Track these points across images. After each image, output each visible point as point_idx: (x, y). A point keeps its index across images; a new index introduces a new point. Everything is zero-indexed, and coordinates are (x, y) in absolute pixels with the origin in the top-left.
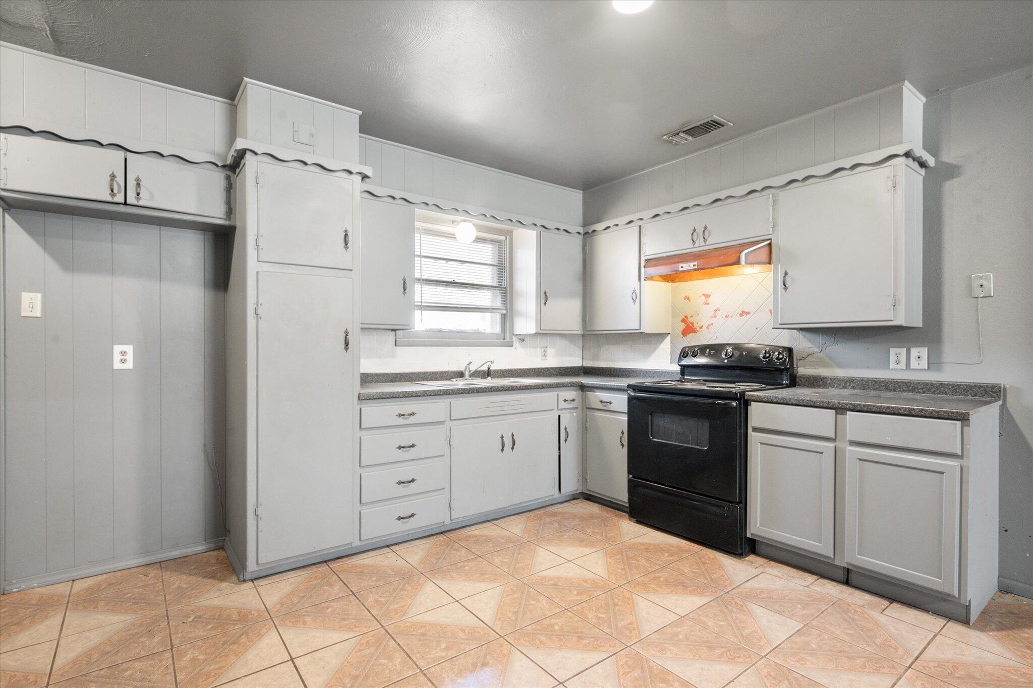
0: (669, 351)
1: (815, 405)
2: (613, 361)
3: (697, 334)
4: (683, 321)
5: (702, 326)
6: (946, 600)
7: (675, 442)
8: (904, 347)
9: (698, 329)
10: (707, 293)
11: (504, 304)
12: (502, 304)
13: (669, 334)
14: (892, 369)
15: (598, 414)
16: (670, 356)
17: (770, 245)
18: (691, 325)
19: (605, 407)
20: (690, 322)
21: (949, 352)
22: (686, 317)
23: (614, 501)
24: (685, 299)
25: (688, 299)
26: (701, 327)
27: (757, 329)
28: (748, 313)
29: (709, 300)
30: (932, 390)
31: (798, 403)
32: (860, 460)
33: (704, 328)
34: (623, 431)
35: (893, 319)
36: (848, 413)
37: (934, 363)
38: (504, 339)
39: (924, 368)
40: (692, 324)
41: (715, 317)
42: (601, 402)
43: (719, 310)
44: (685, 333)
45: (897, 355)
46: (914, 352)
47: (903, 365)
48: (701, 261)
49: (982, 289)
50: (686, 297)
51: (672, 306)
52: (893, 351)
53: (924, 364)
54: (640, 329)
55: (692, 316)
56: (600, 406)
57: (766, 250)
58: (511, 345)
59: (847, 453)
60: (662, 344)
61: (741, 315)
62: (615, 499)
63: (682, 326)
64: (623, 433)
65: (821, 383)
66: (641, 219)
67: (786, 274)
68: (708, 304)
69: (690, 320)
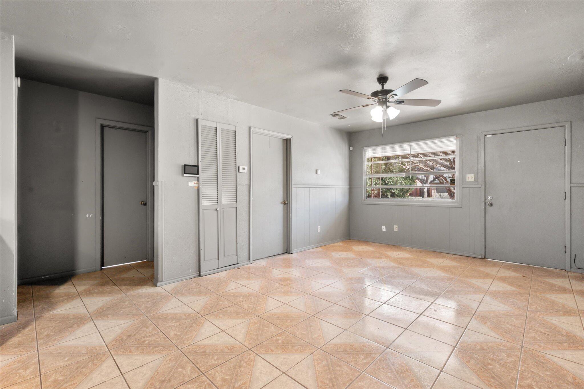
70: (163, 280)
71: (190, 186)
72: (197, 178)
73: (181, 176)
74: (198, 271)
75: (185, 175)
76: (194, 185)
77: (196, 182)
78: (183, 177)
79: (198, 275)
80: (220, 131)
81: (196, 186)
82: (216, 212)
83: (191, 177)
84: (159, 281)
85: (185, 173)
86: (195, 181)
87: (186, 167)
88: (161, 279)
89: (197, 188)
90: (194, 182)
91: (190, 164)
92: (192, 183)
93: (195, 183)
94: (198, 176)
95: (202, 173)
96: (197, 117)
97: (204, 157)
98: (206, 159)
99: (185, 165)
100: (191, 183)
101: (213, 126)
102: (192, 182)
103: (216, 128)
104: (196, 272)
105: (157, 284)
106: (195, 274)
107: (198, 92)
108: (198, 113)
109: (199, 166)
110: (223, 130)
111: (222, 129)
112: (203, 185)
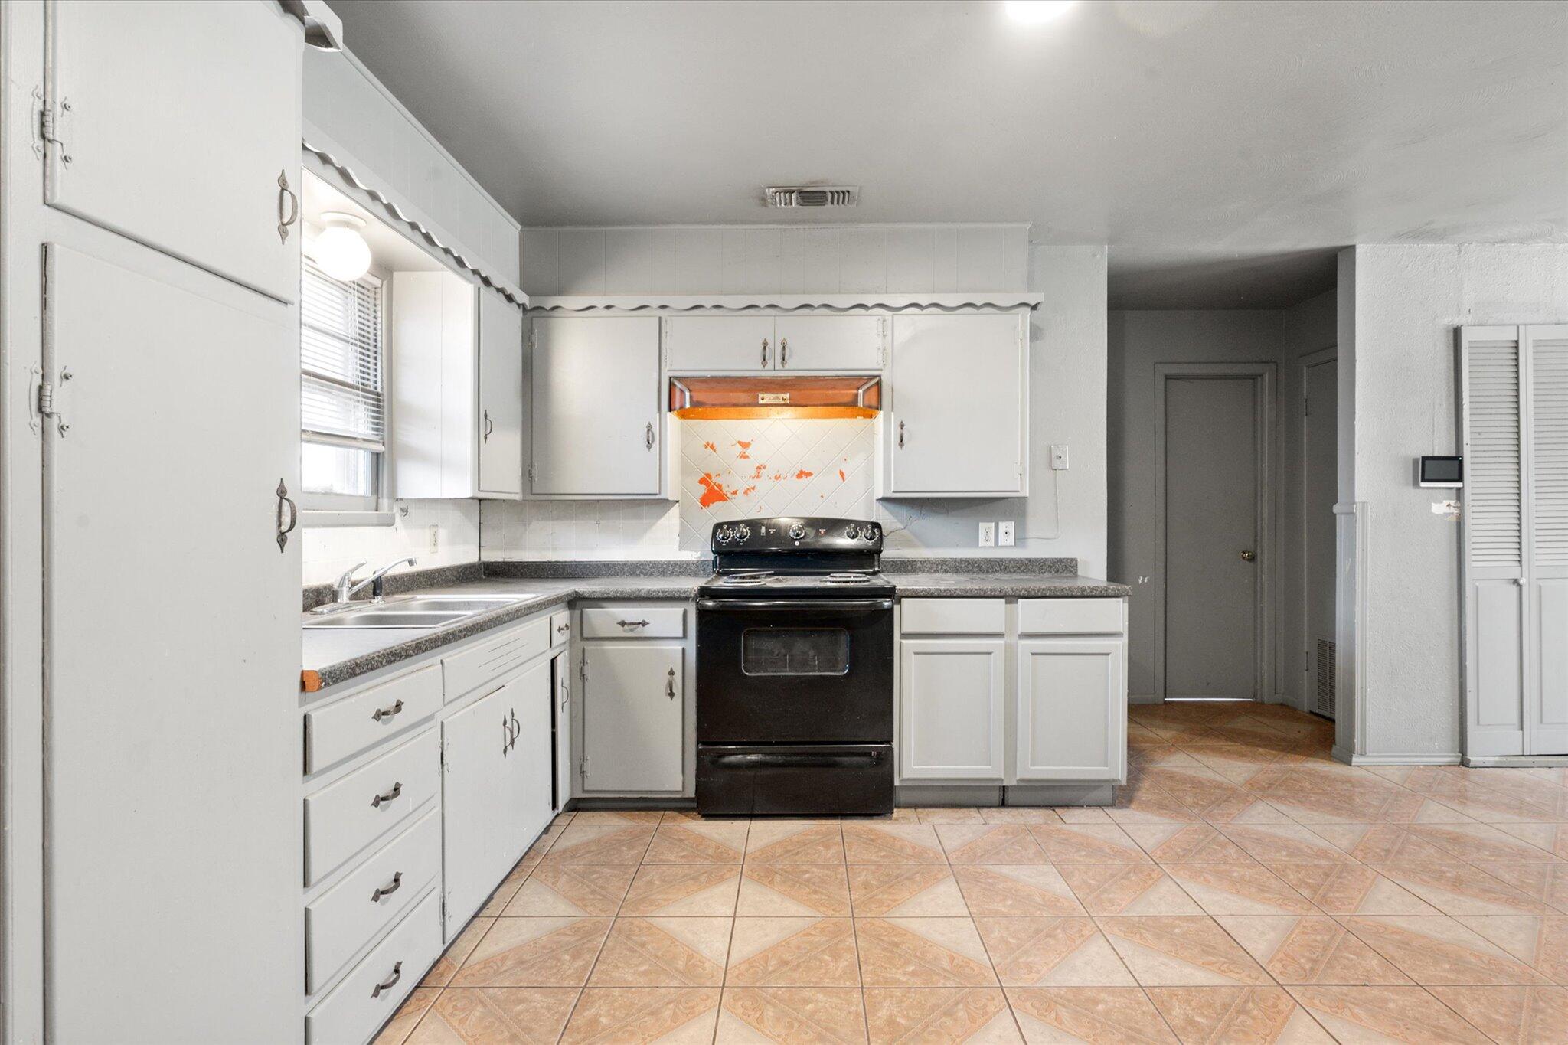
0: (677, 529)
1: (986, 595)
2: (555, 549)
3: (728, 503)
4: (702, 481)
5: (737, 491)
6: (1096, 788)
7: (791, 671)
8: (991, 521)
9: (729, 495)
10: (745, 440)
11: (377, 430)
12: (373, 429)
13: (678, 501)
14: (981, 547)
15: (609, 647)
16: (678, 538)
17: (879, 384)
18: (716, 488)
19: (633, 634)
20: (715, 484)
21: (1033, 528)
22: (708, 475)
23: (649, 796)
24: (706, 447)
25: (712, 447)
26: (735, 493)
27: (822, 497)
28: (810, 474)
29: (749, 452)
30: (1022, 569)
31: (964, 595)
32: (1033, 654)
33: (740, 493)
34: (671, 670)
35: (1019, 490)
36: (1020, 600)
37: (1020, 539)
38: (377, 510)
39: (1011, 544)
40: (720, 486)
41: (758, 477)
42: (623, 624)
43: (764, 468)
44: (705, 501)
45: (987, 531)
46: (1002, 526)
47: (992, 542)
48: (796, 393)
49: (1060, 460)
50: (708, 444)
51: (682, 457)
52: (982, 526)
53: (1011, 541)
54: (660, 493)
55: (718, 475)
56: (619, 632)
57: (874, 390)
58: (389, 523)
59: (1020, 650)
60: (663, 519)
61: (799, 476)
62: (651, 792)
63: (702, 489)
64: (671, 673)
65: (910, 568)
66: (663, 307)
67: (902, 426)
68: (745, 457)
69: (715, 480)
70: (1366, 753)
71: (1437, 513)
72: (1454, 491)
73: (1412, 487)
74: (1458, 750)
75: (1423, 485)
76: (1447, 510)
77: (1453, 503)
78: (1417, 490)
79: (1459, 760)
80: (1530, 350)
81: (1452, 514)
82: (1515, 588)
83: (1440, 488)
84: (1356, 752)
85: (1423, 480)
86: (1451, 499)
87: (1427, 462)
88: (1362, 748)
89: (1454, 519)
90: (1446, 502)
91: (1436, 454)
92: (1441, 505)
93: (1449, 505)
94: (1459, 485)
95: (1472, 476)
96: (1456, 322)
97: (1479, 430)
98: (1483, 436)
99: (1424, 459)
100: (1439, 505)
101: (1505, 339)
102: (1441, 502)
103: (1517, 342)
104: (1452, 752)
105: (1351, 760)
106: (1450, 756)
107: (1460, 252)
108: (1459, 310)
109: (1462, 458)
110: (1538, 344)
111: (1534, 341)
112: (1474, 509)
